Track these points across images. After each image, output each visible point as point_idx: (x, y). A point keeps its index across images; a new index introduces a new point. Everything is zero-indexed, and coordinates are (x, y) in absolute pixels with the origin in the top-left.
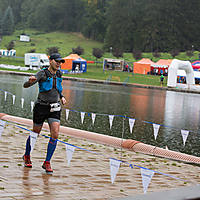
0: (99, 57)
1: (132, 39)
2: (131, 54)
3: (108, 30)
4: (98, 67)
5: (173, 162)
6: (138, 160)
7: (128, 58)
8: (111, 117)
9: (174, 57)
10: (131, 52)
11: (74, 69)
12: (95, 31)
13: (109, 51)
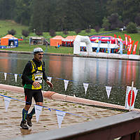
0: (26, 36)
1: (48, 23)
2: (48, 33)
3: (32, 17)
4: (27, 43)
5: (79, 105)
6: (55, 105)
7: (46, 36)
9: (77, 34)
10: (48, 31)
11: (10, 45)
12: (23, 19)
13: (33, 32)
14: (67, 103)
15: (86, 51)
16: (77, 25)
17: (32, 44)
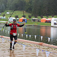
0: (30, 18)
1: (40, 12)
2: (40, 17)
3: (33, 9)
4: (30, 21)
5: (54, 49)
8: (35, 36)
9: (53, 17)
10: (40, 16)
11: (23, 22)
12: (29, 10)
13: (33, 16)
14: (49, 47)
15: (56, 24)
16: (52, 13)
17: (33, 21)
